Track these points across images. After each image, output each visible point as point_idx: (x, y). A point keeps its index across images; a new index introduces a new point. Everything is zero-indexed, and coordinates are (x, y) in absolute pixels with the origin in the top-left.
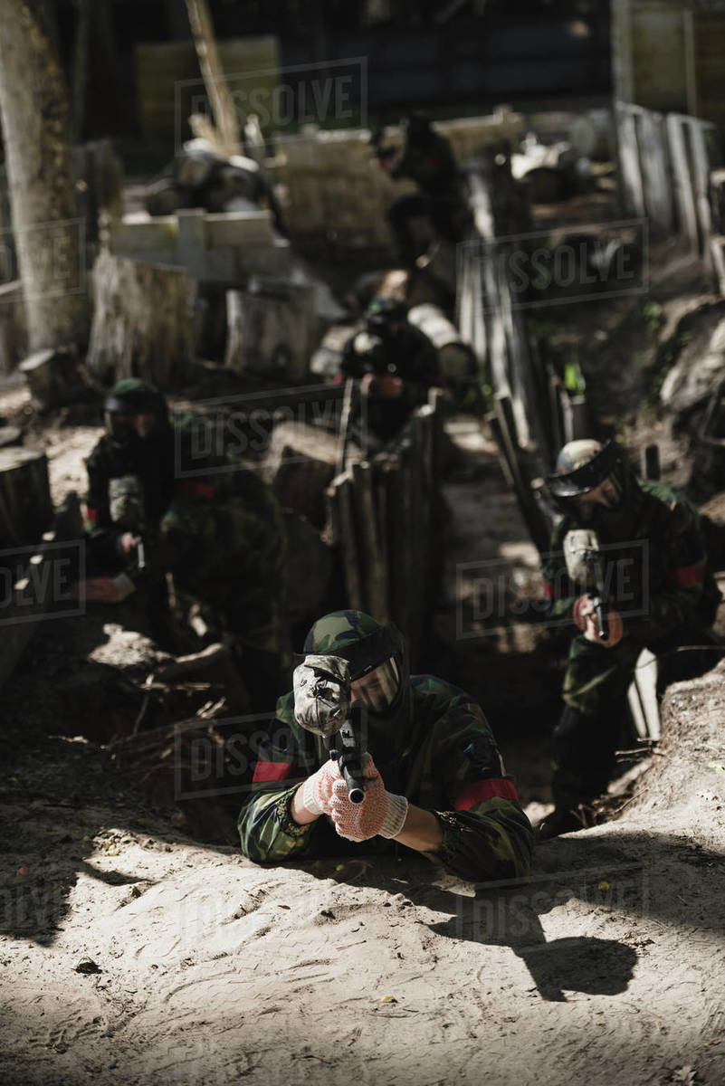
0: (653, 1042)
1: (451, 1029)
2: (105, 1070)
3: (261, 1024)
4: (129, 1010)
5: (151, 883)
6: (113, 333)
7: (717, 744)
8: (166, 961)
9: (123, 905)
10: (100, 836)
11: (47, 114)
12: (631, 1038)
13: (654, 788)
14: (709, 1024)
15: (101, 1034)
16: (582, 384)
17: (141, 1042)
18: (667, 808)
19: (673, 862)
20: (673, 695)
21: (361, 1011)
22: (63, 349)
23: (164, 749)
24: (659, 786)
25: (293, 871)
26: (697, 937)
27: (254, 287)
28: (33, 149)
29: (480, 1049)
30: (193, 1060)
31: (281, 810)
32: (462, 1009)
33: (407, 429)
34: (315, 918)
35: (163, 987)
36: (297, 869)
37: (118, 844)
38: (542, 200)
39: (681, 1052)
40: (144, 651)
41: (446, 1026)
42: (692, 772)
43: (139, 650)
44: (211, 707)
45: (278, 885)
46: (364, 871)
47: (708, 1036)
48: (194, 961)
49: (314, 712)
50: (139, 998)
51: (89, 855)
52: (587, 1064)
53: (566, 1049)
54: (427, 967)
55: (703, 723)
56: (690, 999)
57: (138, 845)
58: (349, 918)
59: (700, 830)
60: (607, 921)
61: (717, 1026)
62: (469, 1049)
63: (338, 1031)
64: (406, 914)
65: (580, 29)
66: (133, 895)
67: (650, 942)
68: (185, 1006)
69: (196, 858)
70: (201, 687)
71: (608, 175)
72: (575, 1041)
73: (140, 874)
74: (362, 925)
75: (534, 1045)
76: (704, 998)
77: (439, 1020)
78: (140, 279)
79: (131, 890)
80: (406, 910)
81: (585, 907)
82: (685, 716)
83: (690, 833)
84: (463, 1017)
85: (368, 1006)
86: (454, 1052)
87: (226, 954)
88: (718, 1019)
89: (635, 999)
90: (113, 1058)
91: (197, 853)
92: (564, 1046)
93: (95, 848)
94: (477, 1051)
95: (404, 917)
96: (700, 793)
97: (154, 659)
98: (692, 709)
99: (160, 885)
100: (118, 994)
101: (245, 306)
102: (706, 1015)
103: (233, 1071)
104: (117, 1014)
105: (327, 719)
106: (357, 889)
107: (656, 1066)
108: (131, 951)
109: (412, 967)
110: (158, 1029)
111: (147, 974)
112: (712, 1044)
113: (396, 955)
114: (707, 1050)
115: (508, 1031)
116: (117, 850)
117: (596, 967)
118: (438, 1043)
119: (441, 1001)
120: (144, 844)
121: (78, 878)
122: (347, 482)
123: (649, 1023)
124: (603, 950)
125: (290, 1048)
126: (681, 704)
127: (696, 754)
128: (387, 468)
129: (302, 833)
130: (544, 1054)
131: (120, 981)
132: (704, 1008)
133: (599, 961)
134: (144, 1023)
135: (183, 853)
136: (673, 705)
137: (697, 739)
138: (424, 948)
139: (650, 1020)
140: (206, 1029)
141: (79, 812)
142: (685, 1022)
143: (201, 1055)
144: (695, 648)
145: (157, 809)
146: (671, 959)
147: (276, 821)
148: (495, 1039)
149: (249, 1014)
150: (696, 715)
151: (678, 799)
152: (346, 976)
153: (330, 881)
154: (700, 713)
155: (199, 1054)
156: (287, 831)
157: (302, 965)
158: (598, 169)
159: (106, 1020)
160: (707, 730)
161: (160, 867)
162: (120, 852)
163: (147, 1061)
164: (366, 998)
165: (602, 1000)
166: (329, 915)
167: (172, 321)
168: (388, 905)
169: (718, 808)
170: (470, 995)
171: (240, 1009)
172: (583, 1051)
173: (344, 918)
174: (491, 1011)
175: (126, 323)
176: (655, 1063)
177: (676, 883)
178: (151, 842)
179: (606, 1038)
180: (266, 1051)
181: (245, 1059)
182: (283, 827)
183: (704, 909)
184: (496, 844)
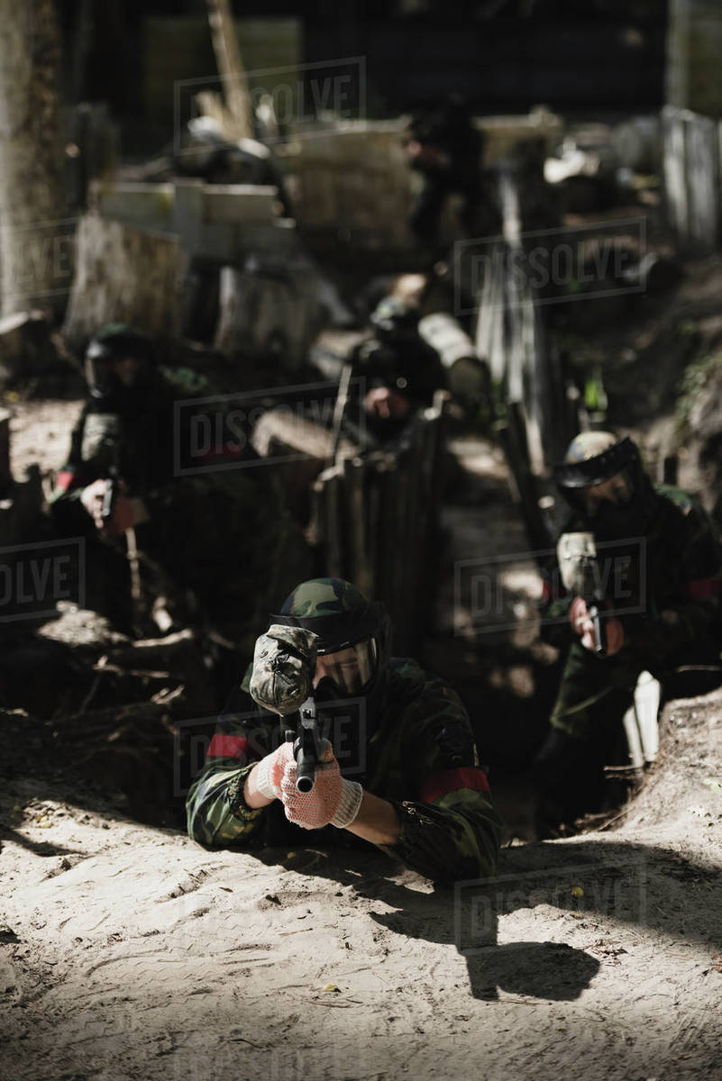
0: (617, 1052)
1: (396, 1023)
2: (14, 1040)
3: (189, 1004)
4: (46, 979)
5: (83, 855)
6: (93, 301)
7: (716, 762)
8: (91, 935)
9: (50, 877)
10: (32, 806)
11: (38, 59)
12: (592, 1046)
13: (643, 803)
14: (681, 1037)
15: (13, 1003)
16: (603, 401)
17: (57, 1015)
18: (655, 824)
19: (656, 874)
20: (673, 711)
21: (300, 998)
22: (37, 315)
23: (112, 732)
24: (648, 801)
25: (240, 855)
26: (675, 950)
27: (252, 265)
28: (20, 97)
29: (426, 1045)
30: (112, 1036)
31: (233, 789)
32: (409, 1003)
33: (408, 432)
34: (259, 902)
35: (86, 961)
36: (244, 853)
37: (51, 817)
38: (576, 210)
39: (646, 1064)
40: (99, 631)
41: (392, 1020)
42: (685, 787)
43: (93, 629)
44: (167, 694)
45: (222, 867)
46: (317, 860)
47: (677, 1050)
48: (122, 937)
49: (270, 687)
50: (59, 970)
51: (19, 825)
52: (542, 1069)
53: (522, 1051)
54: (377, 959)
55: (701, 740)
56: (661, 1012)
57: (72, 820)
58: (296, 905)
59: (688, 845)
60: (577, 927)
61: (689, 1040)
62: (414, 1044)
63: (273, 1016)
64: (359, 906)
65: (633, 37)
66: (62, 867)
67: (622, 951)
68: (107, 981)
69: (136, 836)
70: (158, 675)
71: (651, 189)
72: (531, 1045)
73: (71, 846)
74: (309, 912)
75: (486, 1045)
76: (677, 1012)
77: (385, 1013)
78: (127, 244)
79: (61, 862)
80: (358, 901)
81: (555, 912)
82: (683, 733)
83: (677, 847)
84: (411, 1011)
85: (308, 993)
86: (397, 1045)
87: (158, 932)
88: (690, 1034)
89: (601, 1006)
90: (24, 1029)
91: (137, 831)
92: (518, 1049)
93: (25, 819)
94: (423, 1047)
95: (356, 907)
96: (692, 809)
97: (109, 641)
98: (692, 726)
99: (93, 859)
100: (36, 965)
101: (240, 284)
102: (678, 1028)
103: (154, 1048)
104: (33, 985)
105: (284, 697)
106: (308, 877)
107: (618, 1075)
108: (55, 922)
109: (359, 958)
110: (76, 1003)
111: (70, 946)
112: (682, 1058)
113: (344, 945)
114: (675, 1065)
115: (459, 1029)
116: (49, 822)
117: (561, 972)
118: (381, 1035)
119: (388, 994)
120: (79, 819)
121: (4, 847)
122: (336, 478)
123: (614, 1032)
124: (570, 956)
125: (220, 1031)
126: (680, 721)
127: (691, 770)
128: (382, 468)
129: (253, 817)
130: (495, 1055)
131: (40, 952)
132: (676, 1022)
133: (564, 966)
134: (61, 996)
135: (122, 830)
136: (671, 722)
137: (693, 755)
138: (375, 940)
139: (615, 1029)
140: (129, 1006)
141: (12, 782)
142: (653, 1034)
143: (121, 1031)
144: (701, 668)
145: (98, 788)
146: (644, 971)
147: (225, 802)
148: (444, 1035)
149: (177, 994)
150: (695, 733)
151: (667, 814)
152: (286, 962)
153: (278, 868)
154: (700, 731)
155: (119, 1030)
156: (237, 813)
157: (241, 948)
158: (640, 182)
159: (20, 991)
160: (705, 747)
161: (95, 842)
162: (52, 825)
163: (61, 1034)
164: (307, 986)
165: (564, 1007)
166: (274, 900)
167: (159, 293)
168: (339, 894)
169: (710, 825)
170: (420, 990)
171: (167, 987)
172: (539, 1055)
173: (291, 905)
174: (442, 1008)
175: (109, 293)
176: (616, 1073)
177: (658, 895)
178: (87, 818)
179: (565, 1043)
180: (192, 1031)
181: (169, 1038)
182: (233, 809)
183: (685, 924)
184: (459, 838)
